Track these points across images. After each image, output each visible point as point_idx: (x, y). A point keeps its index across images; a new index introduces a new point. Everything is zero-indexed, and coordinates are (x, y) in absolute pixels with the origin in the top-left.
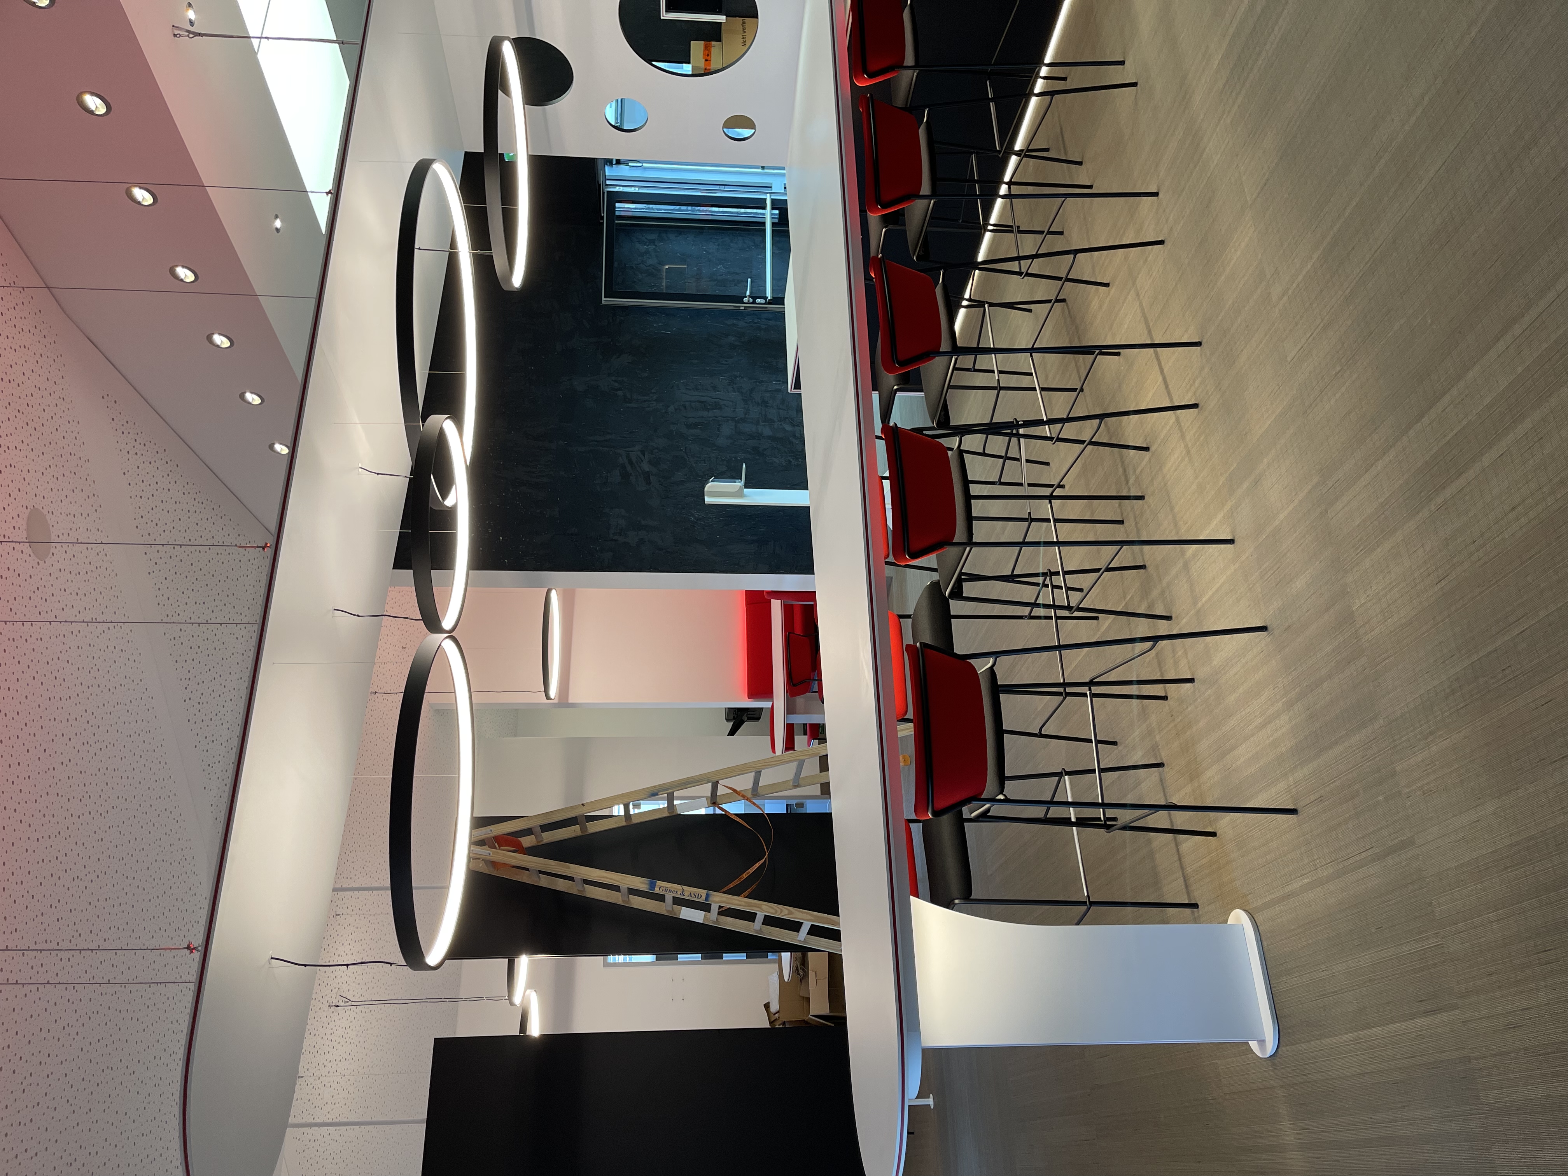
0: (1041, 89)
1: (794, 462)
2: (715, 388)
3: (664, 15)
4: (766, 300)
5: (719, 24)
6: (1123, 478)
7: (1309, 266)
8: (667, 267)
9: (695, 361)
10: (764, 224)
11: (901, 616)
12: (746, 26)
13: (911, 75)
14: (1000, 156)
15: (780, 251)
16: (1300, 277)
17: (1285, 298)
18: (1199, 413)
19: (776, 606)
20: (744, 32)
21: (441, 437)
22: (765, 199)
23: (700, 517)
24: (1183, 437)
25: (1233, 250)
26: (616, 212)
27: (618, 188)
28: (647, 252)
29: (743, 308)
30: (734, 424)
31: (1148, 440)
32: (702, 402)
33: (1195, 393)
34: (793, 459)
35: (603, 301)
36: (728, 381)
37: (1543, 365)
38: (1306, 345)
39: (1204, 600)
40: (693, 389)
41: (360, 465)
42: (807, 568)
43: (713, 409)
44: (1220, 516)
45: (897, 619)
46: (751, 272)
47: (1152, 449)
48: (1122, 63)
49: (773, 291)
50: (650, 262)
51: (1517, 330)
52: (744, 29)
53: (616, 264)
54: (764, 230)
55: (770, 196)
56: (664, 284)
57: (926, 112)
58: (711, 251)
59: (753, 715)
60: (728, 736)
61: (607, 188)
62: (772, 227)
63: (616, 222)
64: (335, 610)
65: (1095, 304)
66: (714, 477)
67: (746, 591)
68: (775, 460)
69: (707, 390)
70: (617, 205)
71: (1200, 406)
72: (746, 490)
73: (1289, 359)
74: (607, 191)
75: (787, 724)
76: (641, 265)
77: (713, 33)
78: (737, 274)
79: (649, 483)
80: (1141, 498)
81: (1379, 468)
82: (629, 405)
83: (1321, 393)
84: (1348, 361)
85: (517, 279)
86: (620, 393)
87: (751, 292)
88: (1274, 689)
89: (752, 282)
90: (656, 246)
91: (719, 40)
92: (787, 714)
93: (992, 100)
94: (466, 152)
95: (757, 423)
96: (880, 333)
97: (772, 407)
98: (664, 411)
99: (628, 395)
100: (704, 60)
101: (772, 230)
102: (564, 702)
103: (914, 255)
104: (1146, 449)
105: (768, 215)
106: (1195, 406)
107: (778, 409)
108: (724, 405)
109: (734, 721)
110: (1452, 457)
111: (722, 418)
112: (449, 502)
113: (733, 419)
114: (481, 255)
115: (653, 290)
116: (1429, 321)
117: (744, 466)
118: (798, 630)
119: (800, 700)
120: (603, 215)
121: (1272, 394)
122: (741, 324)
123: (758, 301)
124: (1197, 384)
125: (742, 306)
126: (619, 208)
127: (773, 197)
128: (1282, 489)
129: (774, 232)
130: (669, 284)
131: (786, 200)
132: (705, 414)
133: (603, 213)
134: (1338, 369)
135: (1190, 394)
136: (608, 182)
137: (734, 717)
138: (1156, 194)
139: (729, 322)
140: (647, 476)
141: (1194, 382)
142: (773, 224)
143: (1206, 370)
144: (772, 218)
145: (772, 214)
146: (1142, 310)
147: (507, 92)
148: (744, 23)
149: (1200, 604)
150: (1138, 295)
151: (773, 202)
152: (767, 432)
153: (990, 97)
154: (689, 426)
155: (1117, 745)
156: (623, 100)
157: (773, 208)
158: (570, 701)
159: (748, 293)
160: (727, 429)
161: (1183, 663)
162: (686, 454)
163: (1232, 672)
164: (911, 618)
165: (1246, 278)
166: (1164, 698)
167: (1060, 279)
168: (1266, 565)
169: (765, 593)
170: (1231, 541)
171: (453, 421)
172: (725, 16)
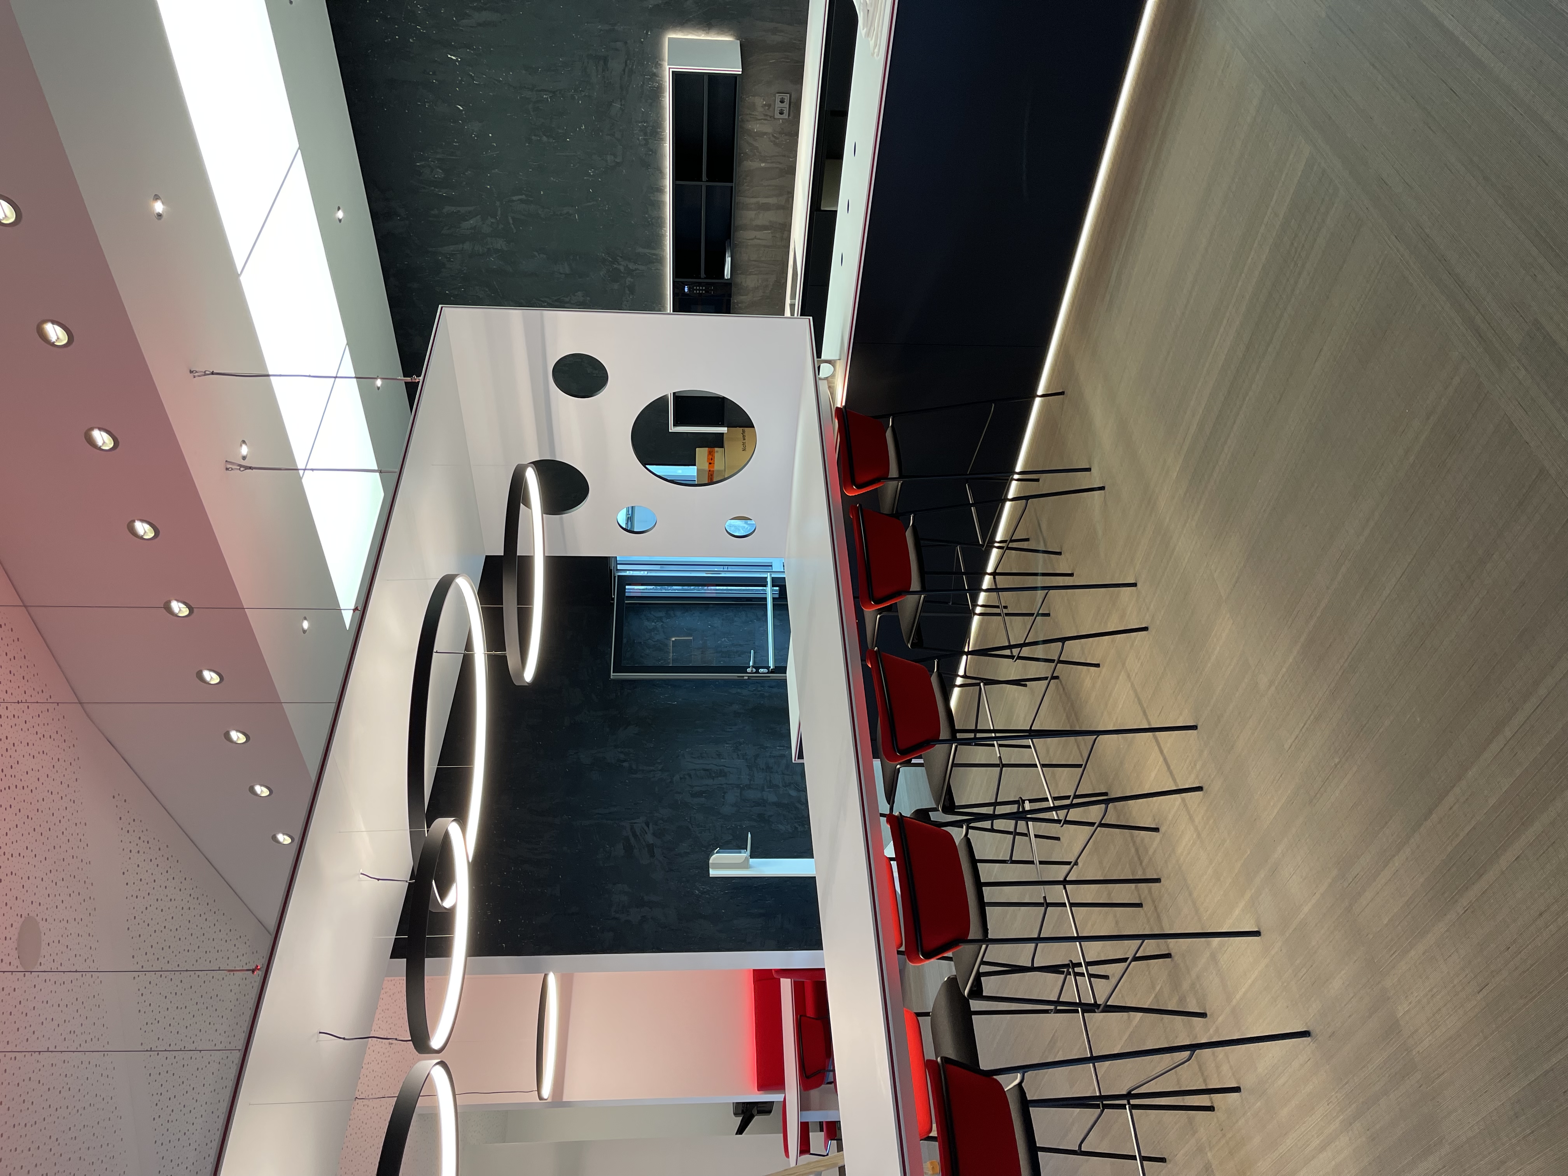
0: (1015, 494)
1: (800, 829)
2: (719, 755)
3: (672, 429)
4: (769, 670)
5: (721, 435)
6: (1136, 859)
7: (1291, 660)
8: (673, 639)
9: (700, 730)
10: (765, 599)
11: (919, 1014)
12: (746, 434)
13: (897, 484)
14: (983, 549)
15: (781, 623)
16: (1284, 670)
17: (1273, 688)
18: (1204, 795)
19: (786, 986)
20: (744, 439)
21: (446, 841)
22: (766, 578)
23: (705, 890)
24: (1191, 819)
25: (1215, 640)
26: (626, 593)
27: (628, 572)
28: (655, 629)
29: (747, 678)
30: (739, 791)
31: (1157, 820)
32: (707, 770)
33: (1197, 776)
34: (799, 825)
35: (611, 676)
36: (733, 748)
37: (1541, 769)
38: (1301, 735)
39: (1238, 997)
40: (698, 757)
41: (361, 871)
42: (817, 944)
43: (718, 777)
44: (1242, 904)
45: (915, 1018)
46: (754, 643)
47: (1162, 830)
48: (1089, 470)
49: (775, 660)
50: (657, 637)
51: (1508, 732)
52: (744, 436)
53: (625, 641)
54: (766, 605)
55: (771, 575)
56: (671, 657)
57: (912, 517)
58: (716, 625)
59: (765, 1108)
60: (737, 1134)
61: (617, 572)
62: (773, 602)
63: (626, 602)
64: (320, 1033)
65: (1088, 683)
66: (719, 848)
67: (754, 970)
68: (780, 827)
69: (712, 758)
70: (627, 587)
71: (1204, 789)
72: (751, 860)
73: (1286, 747)
74: (618, 576)
75: (801, 1122)
76: (649, 641)
77: (717, 441)
78: (740, 645)
79: (652, 855)
80: (1158, 880)
81: (1397, 864)
82: (634, 776)
83: (1324, 784)
84: (1345, 754)
85: (529, 674)
86: (626, 764)
87: (754, 662)
88: (1328, 1104)
89: (755, 653)
90: (663, 622)
91: (722, 446)
92: (800, 1111)
93: (972, 505)
94: (486, 556)
95: (763, 790)
96: (879, 718)
97: (777, 772)
98: (669, 781)
99: (634, 767)
100: (708, 463)
101: (773, 604)
102: (558, 1100)
103: (908, 642)
104: (1156, 830)
105: (769, 592)
106: (1199, 789)
107: (783, 774)
108: (729, 772)
109: (743, 1115)
110: (1469, 858)
111: (728, 786)
112: (447, 903)
113: (738, 786)
114: (495, 655)
115: (660, 664)
116: (1419, 720)
117: (749, 835)
118: (810, 1012)
119: (815, 1093)
120: (613, 597)
121: (1275, 782)
122: (745, 692)
123: (761, 670)
124: (1198, 767)
125: (746, 676)
126: (629, 589)
127: (773, 576)
128: (1301, 880)
129: (774, 606)
130: (675, 657)
131: (785, 578)
132: (710, 782)
133: (614, 595)
134: (1337, 760)
135: (1193, 776)
136: (619, 567)
137: (743, 1111)
138: (1134, 585)
139: (734, 691)
140: (651, 848)
141: (1195, 765)
142: (774, 599)
143: (1206, 753)
144: (773, 594)
145: (773, 590)
146: (1135, 691)
147: (528, 504)
148: (744, 432)
149: (1234, 1002)
150: (1129, 676)
151: (773, 579)
152: (772, 798)
153: (971, 502)
154: (694, 795)
155: (1165, 1162)
156: (634, 508)
157: (773, 586)
158: (564, 1100)
159: (751, 664)
160: (732, 797)
161: (1225, 1068)
162: (691, 824)
163: (1281, 1082)
164: (929, 1016)
165: (1232, 667)
166: (1211, 1109)
167: (1052, 661)
168: (1298, 962)
169: (773, 971)
170: (1257, 934)
171: (458, 824)
172: (726, 428)
